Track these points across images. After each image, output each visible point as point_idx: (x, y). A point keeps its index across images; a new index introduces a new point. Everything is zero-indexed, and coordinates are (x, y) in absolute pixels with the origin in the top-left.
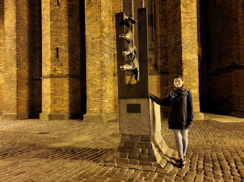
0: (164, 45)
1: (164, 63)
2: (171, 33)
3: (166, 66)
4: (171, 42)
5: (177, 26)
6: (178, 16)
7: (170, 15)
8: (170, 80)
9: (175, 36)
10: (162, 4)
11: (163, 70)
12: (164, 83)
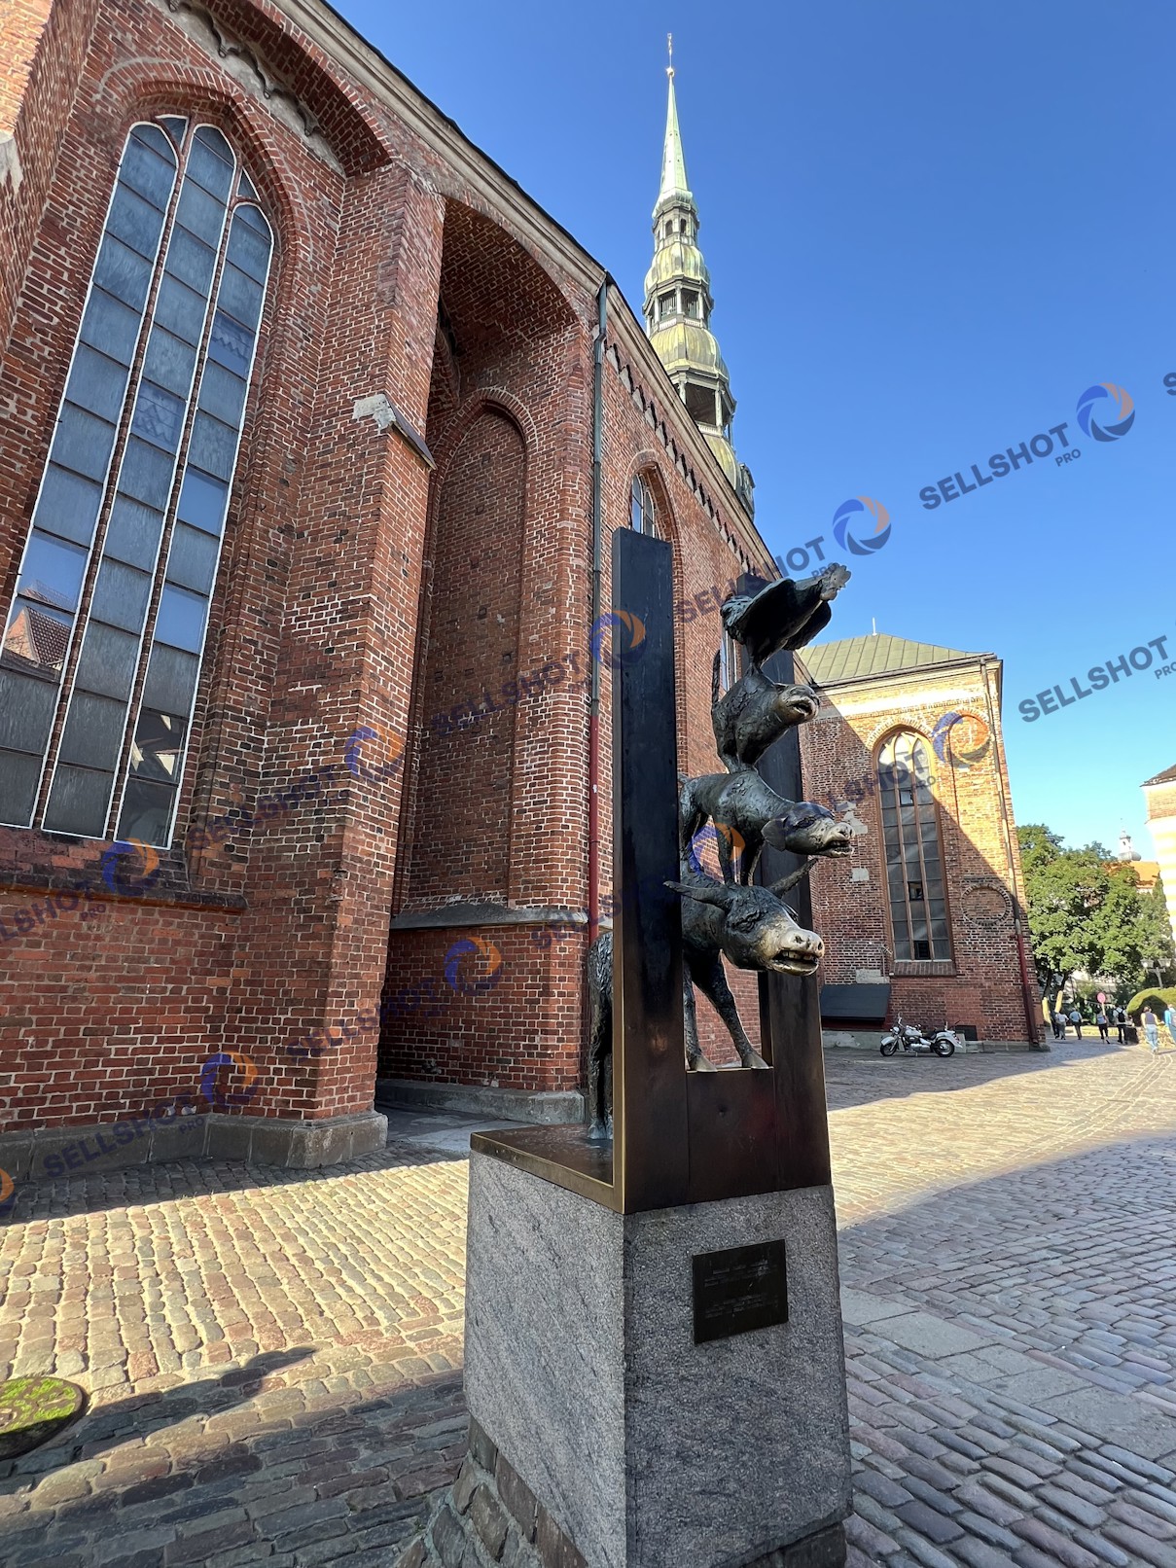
0: (244, 763)
1: (230, 848)
2: (289, 716)
3: (236, 867)
4: (285, 757)
5: (336, 696)
6: (347, 656)
7: (301, 641)
8: (247, 939)
9: (315, 737)
10: (269, 577)
11: (217, 886)
12: (212, 954)
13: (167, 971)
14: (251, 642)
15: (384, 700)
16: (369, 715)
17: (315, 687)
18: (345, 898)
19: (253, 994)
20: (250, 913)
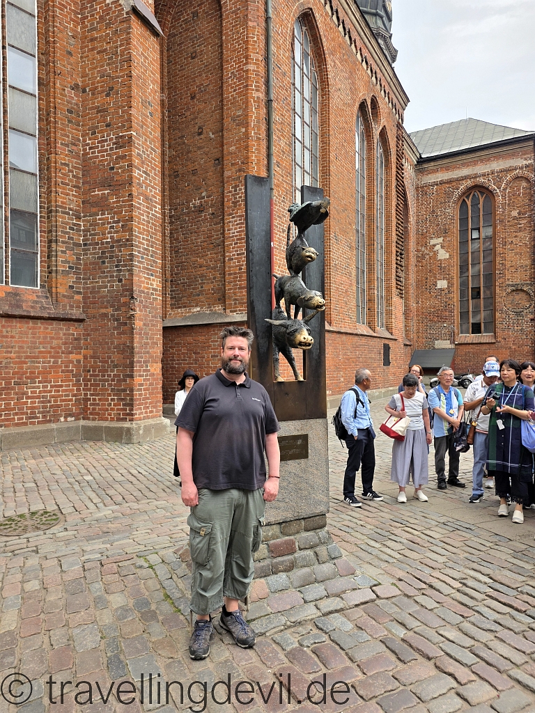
0: (72, 239)
1: (71, 287)
2: (93, 210)
3: (77, 297)
4: (95, 235)
5: (120, 197)
6: (123, 172)
7: (94, 163)
8: (88, 335)
9: (110, 223)
10: (69, 121)
11: (68, 308)
12: (71, 343)
13: (50, 352)
14: (65, 164)
15: (147, 199)
16: (139, 208)
17: (106, 192)
18: (138, 313)
19: (95, 362)
20: (88, 322)
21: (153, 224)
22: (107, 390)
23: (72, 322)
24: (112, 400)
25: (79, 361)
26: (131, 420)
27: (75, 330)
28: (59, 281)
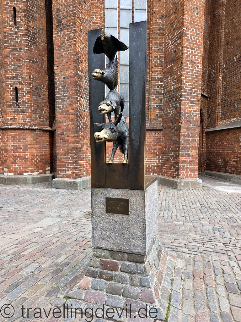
0: (158, 92)
1: (157, 115)
2: (167, 75)
3: (160, 119)
4: (167, 88)
5: (177, 66)
6: (179, 52)
7: (168, 52)
8: (163, 136)
9: (173, 80)
10: (159, 35)
11: (155, 125)
12: (156, 141)
14: (156, 57)
15: (192, 62)
16: (186, 69)
17: (172, 65)
18: (183, 124)
19: (165, 149)
20: (164, 130)
21: (195, 75)
22: (169, 162)
23: (157, 131)
24: (171, 167)
25: (159, 149)
26: (178, 178)
27: (158, 135)
28: (152, 112)
